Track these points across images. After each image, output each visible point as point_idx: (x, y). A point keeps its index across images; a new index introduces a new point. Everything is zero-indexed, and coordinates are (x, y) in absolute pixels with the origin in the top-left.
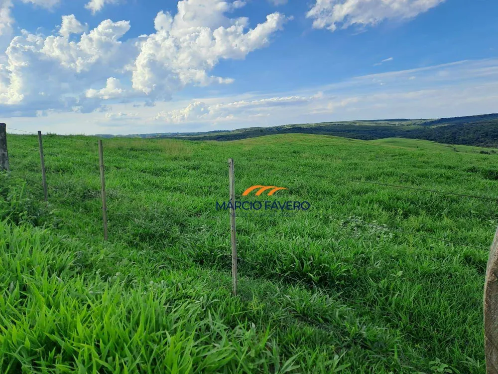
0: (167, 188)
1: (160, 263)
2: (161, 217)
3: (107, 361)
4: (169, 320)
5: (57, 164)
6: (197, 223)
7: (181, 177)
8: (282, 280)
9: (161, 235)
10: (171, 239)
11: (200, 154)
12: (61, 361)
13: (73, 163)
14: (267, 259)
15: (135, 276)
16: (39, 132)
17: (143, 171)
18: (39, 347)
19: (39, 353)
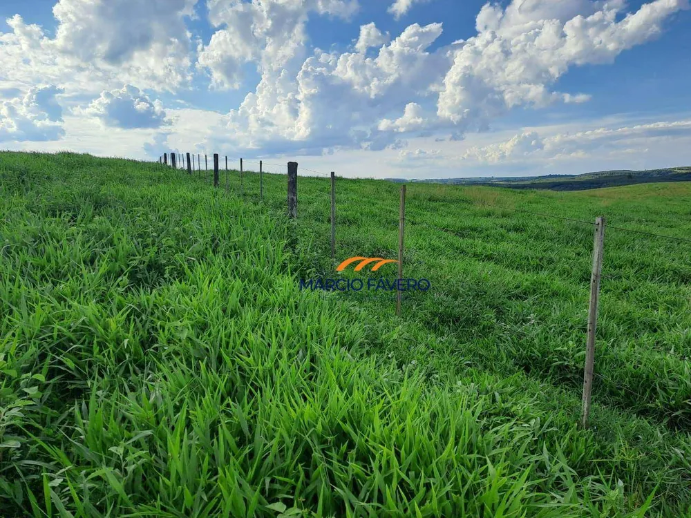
0: (475, 255)
1: (466, 358)
2: (468, 295)
3: (407, 475)
4: (487, 441)
5: (344, 213)
6: (520, 310)
7: (497, 242)
8: (665, 421)
9: (467, 320)
10: (481, 327)
11: (526, 209)
12: (354, 460)
13: (361, 214)
14: (639, 382)
15: (434, 369)
16: (333, 173)
17: (445, 229)
18: (329, 435)
19: (330, 443)
